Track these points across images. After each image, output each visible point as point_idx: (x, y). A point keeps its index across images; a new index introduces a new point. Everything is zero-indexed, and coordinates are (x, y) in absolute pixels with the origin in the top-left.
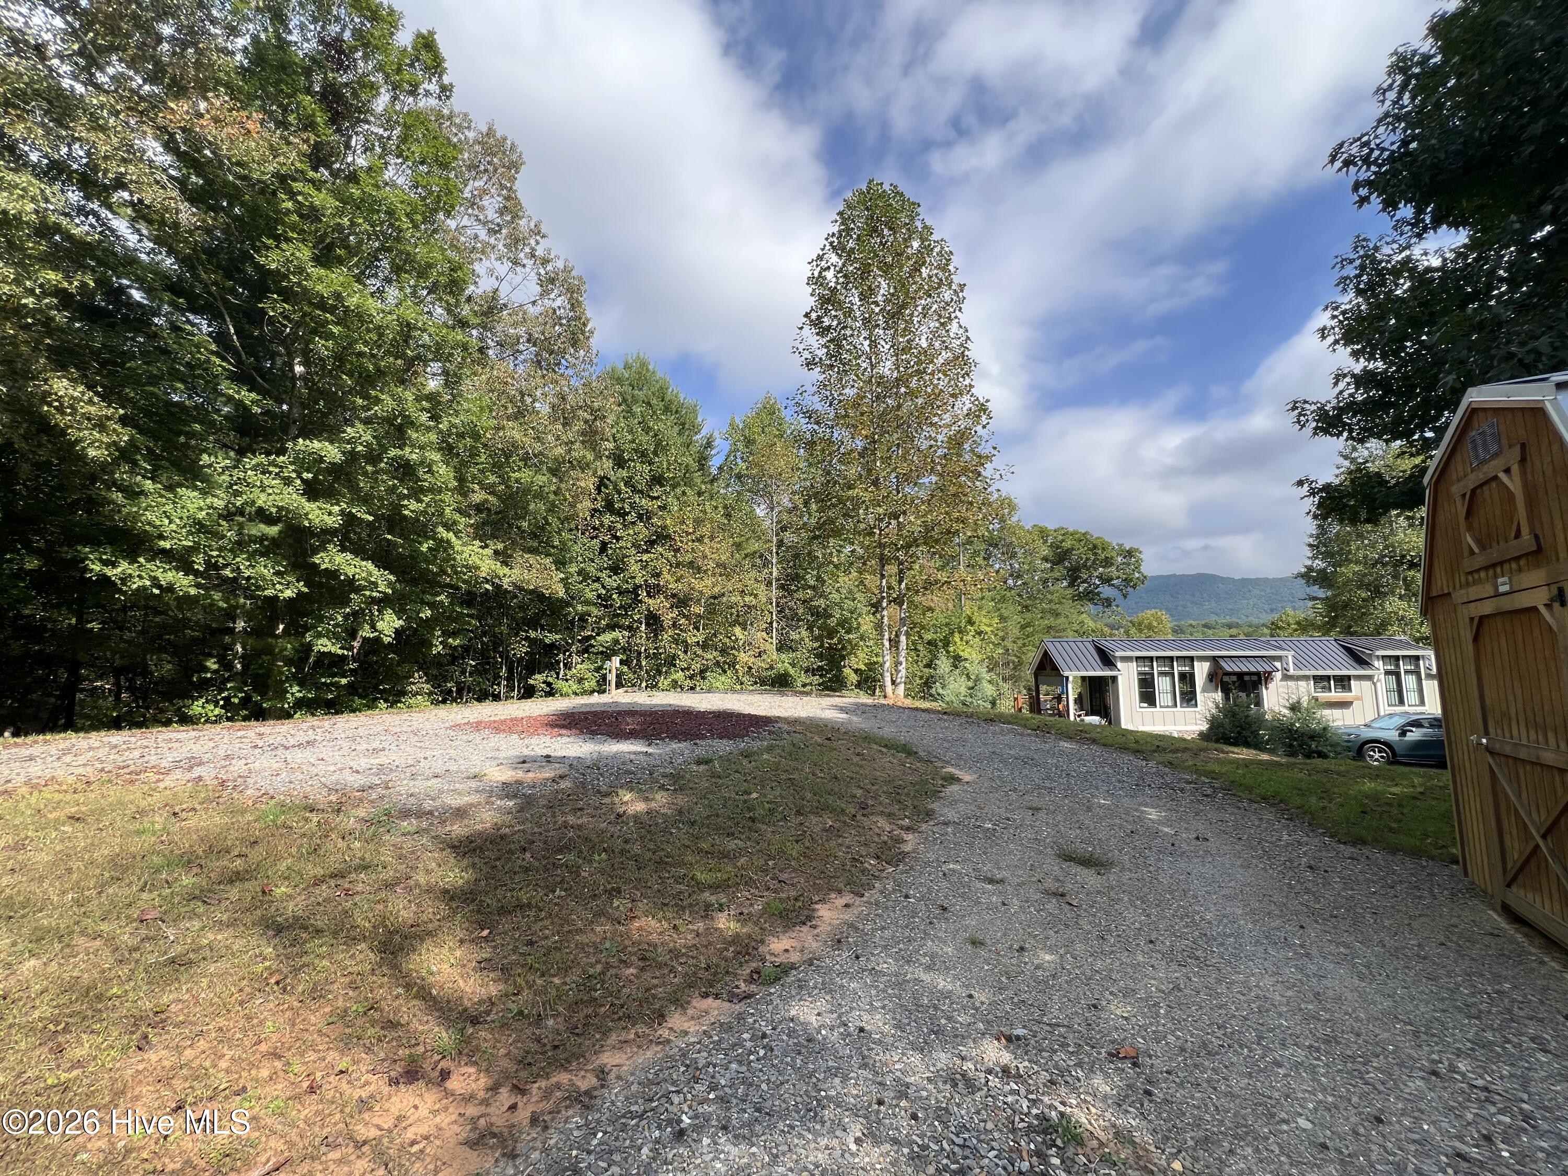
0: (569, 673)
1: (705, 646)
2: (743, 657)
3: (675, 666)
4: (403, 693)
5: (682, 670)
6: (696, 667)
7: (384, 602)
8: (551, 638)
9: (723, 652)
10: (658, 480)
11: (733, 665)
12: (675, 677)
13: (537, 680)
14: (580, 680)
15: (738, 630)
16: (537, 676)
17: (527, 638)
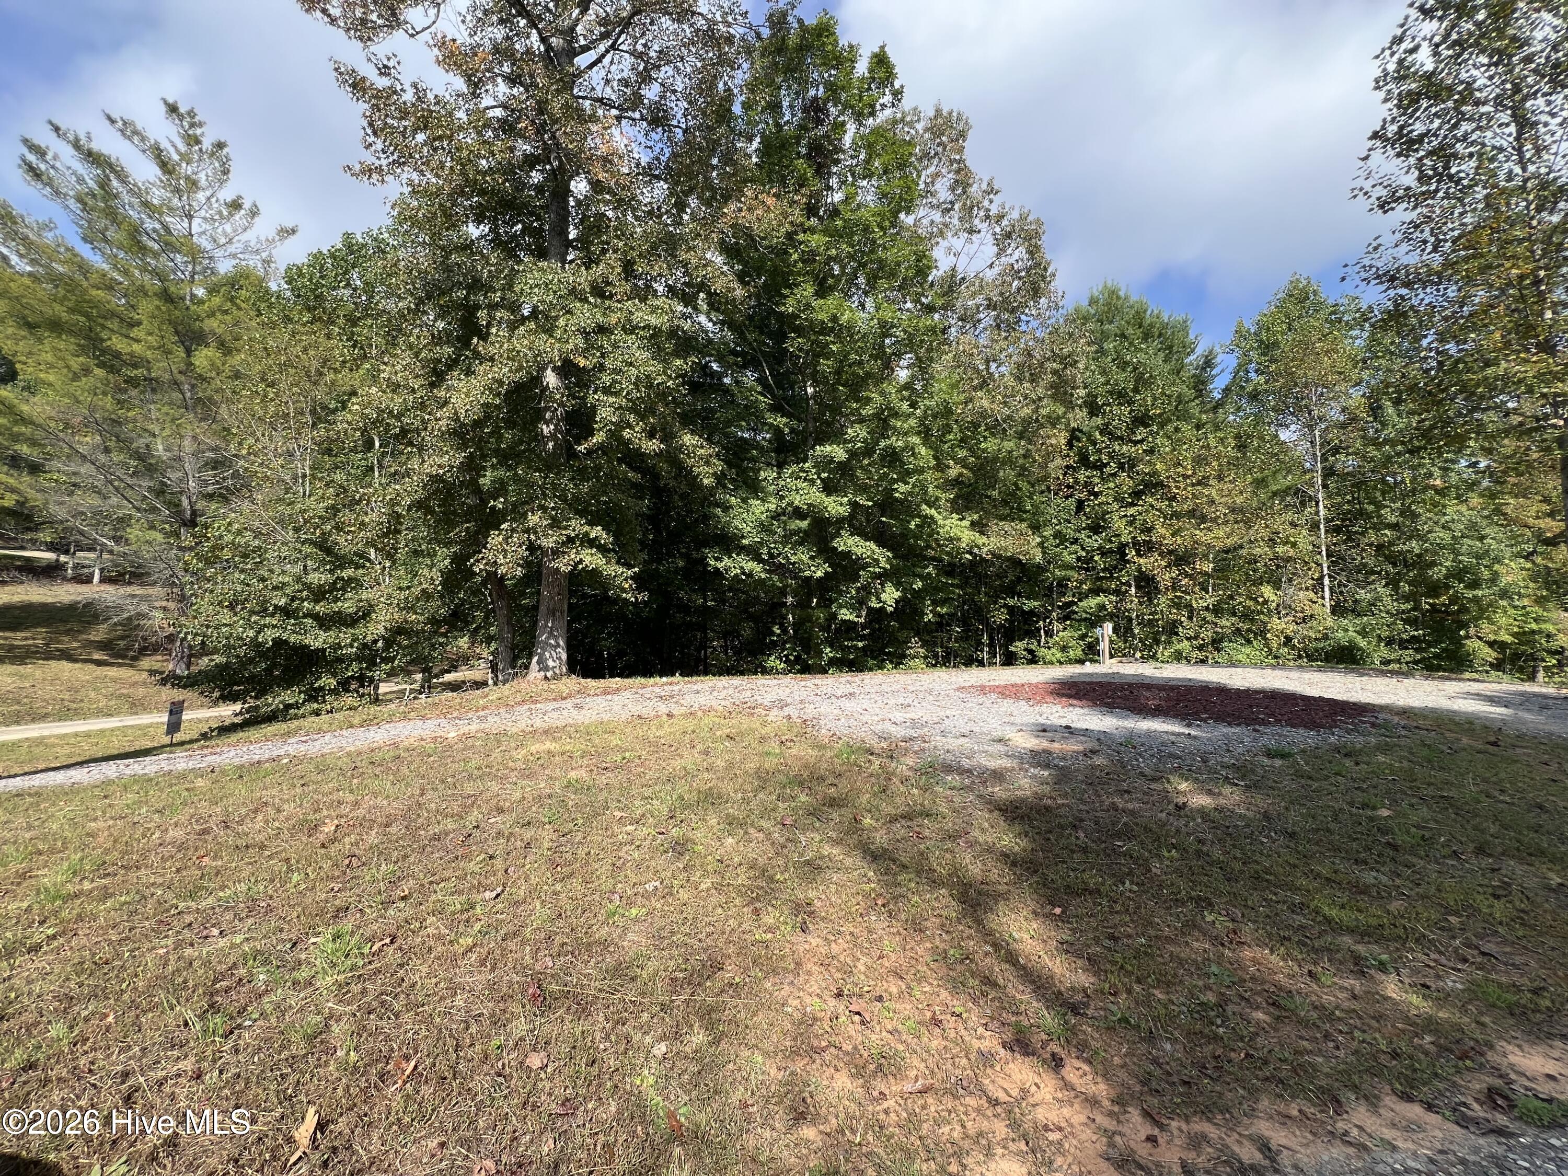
0: (1051, 641)
1: (1217, 610)
2: (1276, 624)
3: (1177, 634)
4: (904, 656)
5: (1188, 639)
6: (1207, 634)
7: (884, 576)
8: (1030, 605)
9: (1247, 616)
10: (1141, 420)
11: (1262, 633)
12: (1179, 647)
13: (1018, 647)
14: (1064, 649)
15: (1267, 591)
16: (1018, 643)
17: (1005, 606)
